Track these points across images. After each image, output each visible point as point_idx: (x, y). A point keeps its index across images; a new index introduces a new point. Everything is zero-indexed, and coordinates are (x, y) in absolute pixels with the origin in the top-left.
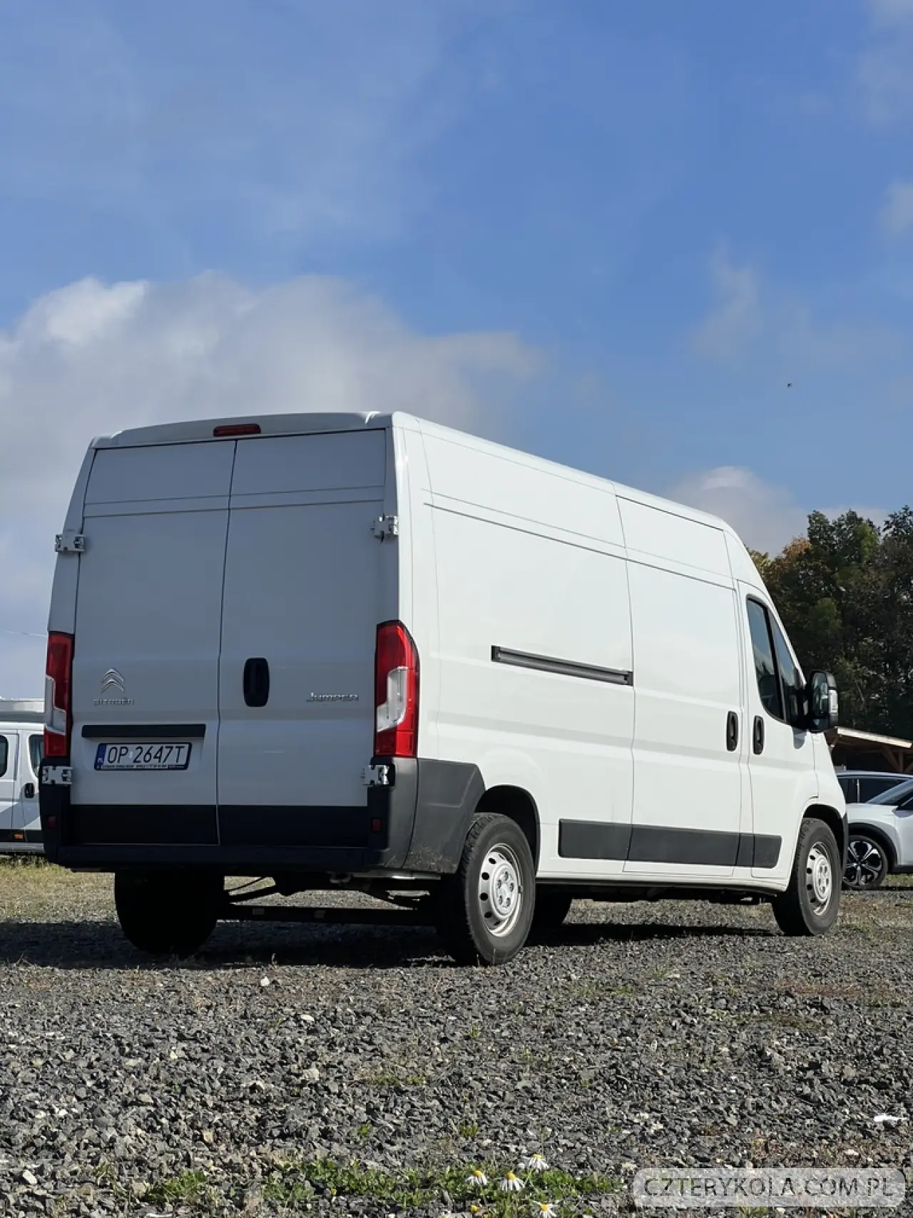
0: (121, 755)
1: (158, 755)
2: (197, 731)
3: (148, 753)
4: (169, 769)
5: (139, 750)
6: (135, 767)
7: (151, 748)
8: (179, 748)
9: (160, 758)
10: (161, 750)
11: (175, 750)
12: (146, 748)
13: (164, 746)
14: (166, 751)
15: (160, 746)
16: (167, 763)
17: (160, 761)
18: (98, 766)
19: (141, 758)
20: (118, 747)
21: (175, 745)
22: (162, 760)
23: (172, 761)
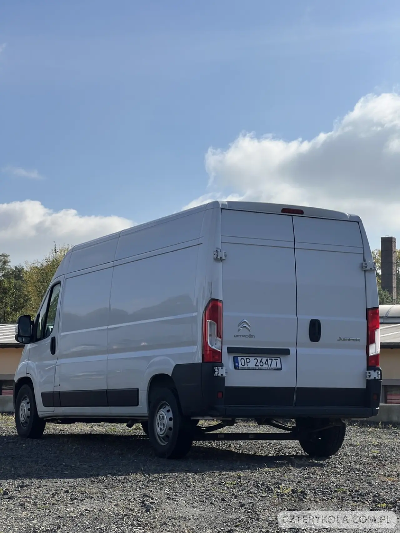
0: (247, 362)
1: (267, 363)
2: (286, 352)
3: (261, 362)
4: (274, 370)
5: (256, 360)
6: (257, 369)
7: (262, 359)
8: (276, 360)
9: (268, 364)
10: (267, 360)
11: (274, 361)
12: (259, 359)
13: (268, 358)
14: (270, 361)
15: (266, 358)
16: (271, 367)
17: (268, 366)
18: (236, 367)
19: (258, 364)
20: (245, 358)
21: (273, 358)
22: (269, 365)
23: (274, 366)
